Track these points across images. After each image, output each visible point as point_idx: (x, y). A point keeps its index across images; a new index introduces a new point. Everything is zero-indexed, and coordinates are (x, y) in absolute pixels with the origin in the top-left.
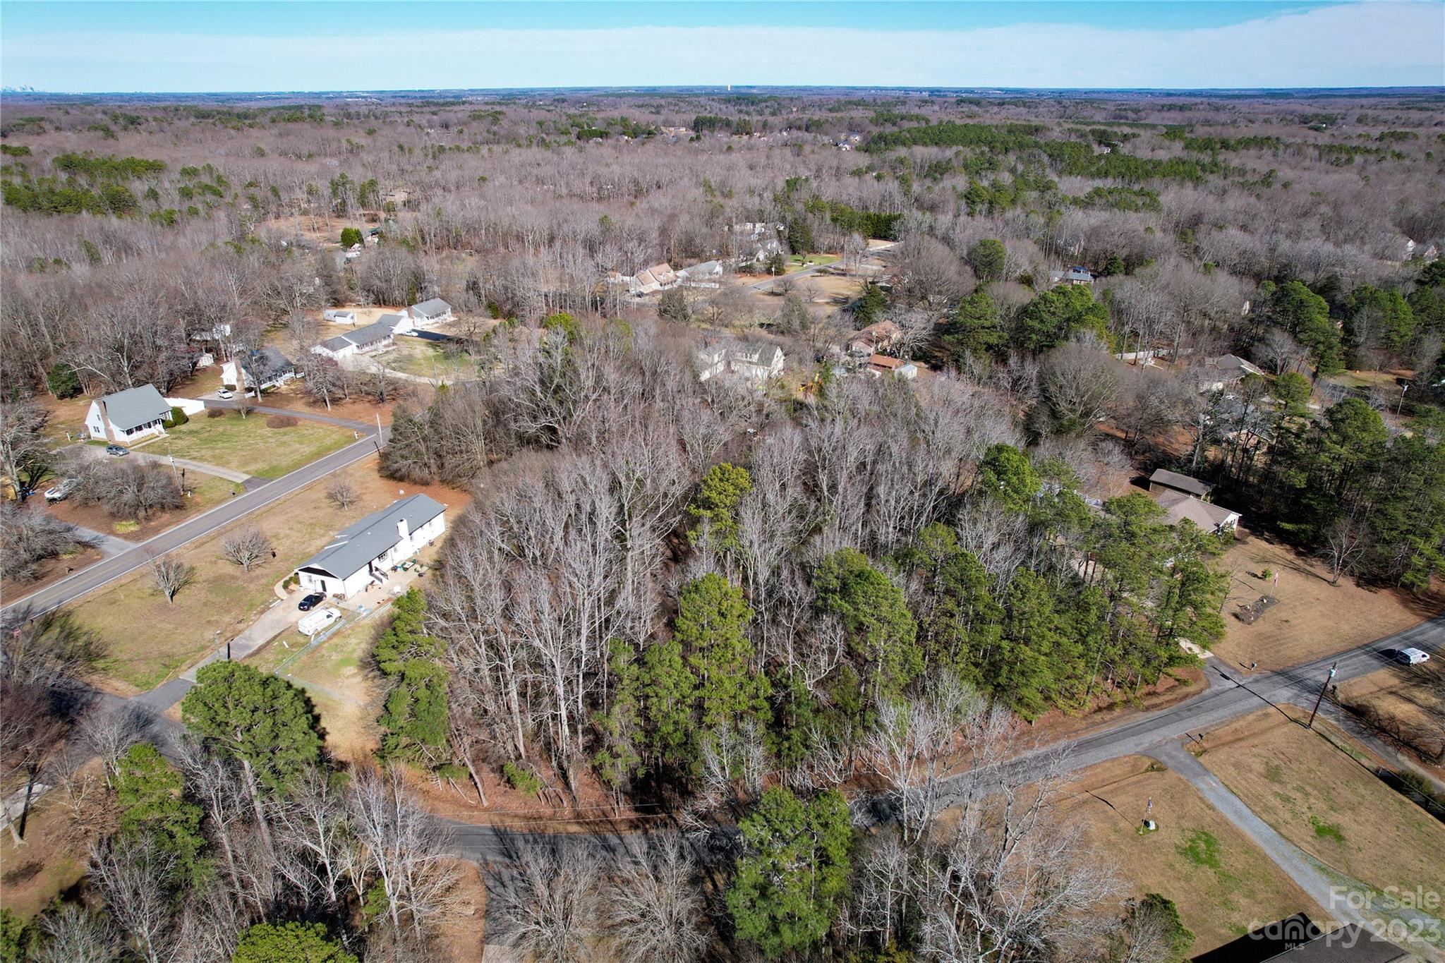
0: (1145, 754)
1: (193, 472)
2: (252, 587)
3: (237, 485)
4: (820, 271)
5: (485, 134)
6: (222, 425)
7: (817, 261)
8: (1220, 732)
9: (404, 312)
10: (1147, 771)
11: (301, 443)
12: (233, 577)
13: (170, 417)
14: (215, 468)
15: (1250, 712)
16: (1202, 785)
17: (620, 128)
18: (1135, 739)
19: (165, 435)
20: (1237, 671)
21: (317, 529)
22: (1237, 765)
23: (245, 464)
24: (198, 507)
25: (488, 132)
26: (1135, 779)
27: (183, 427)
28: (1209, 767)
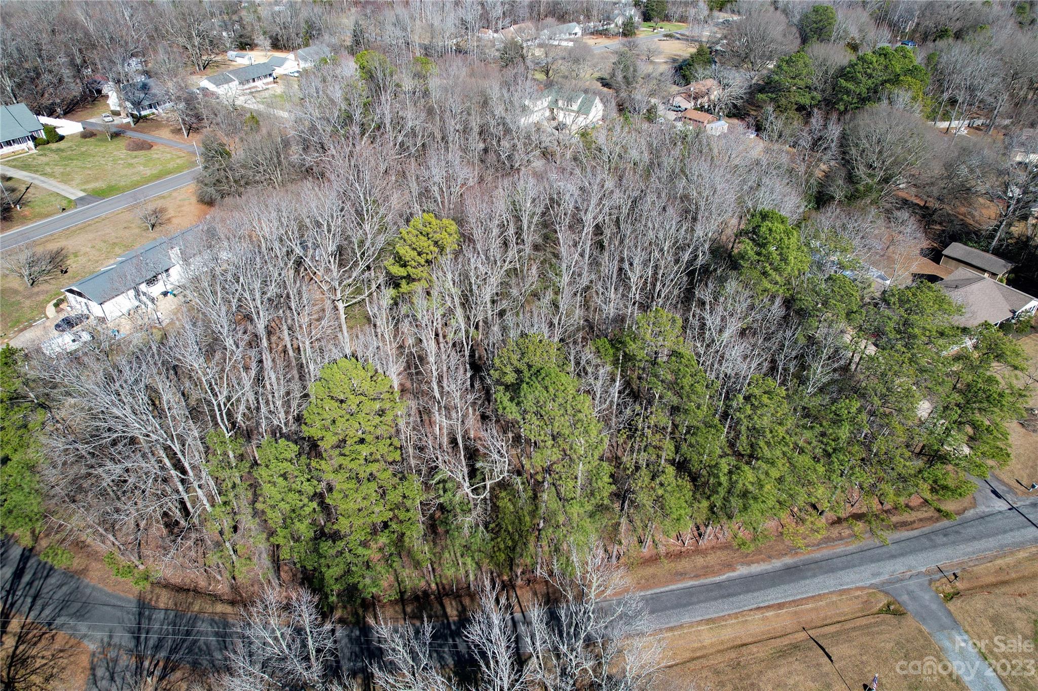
4: (666, 36)
8: (980, 569)
9: (291, 56)
12: (15, 292)
13: (43, 135)
19: (35, 151)
20: (1011, 489)
23: (87, 182)
24: (24, 219)
26: (864, 621)
27: (54, 146)
28: (959, 618)
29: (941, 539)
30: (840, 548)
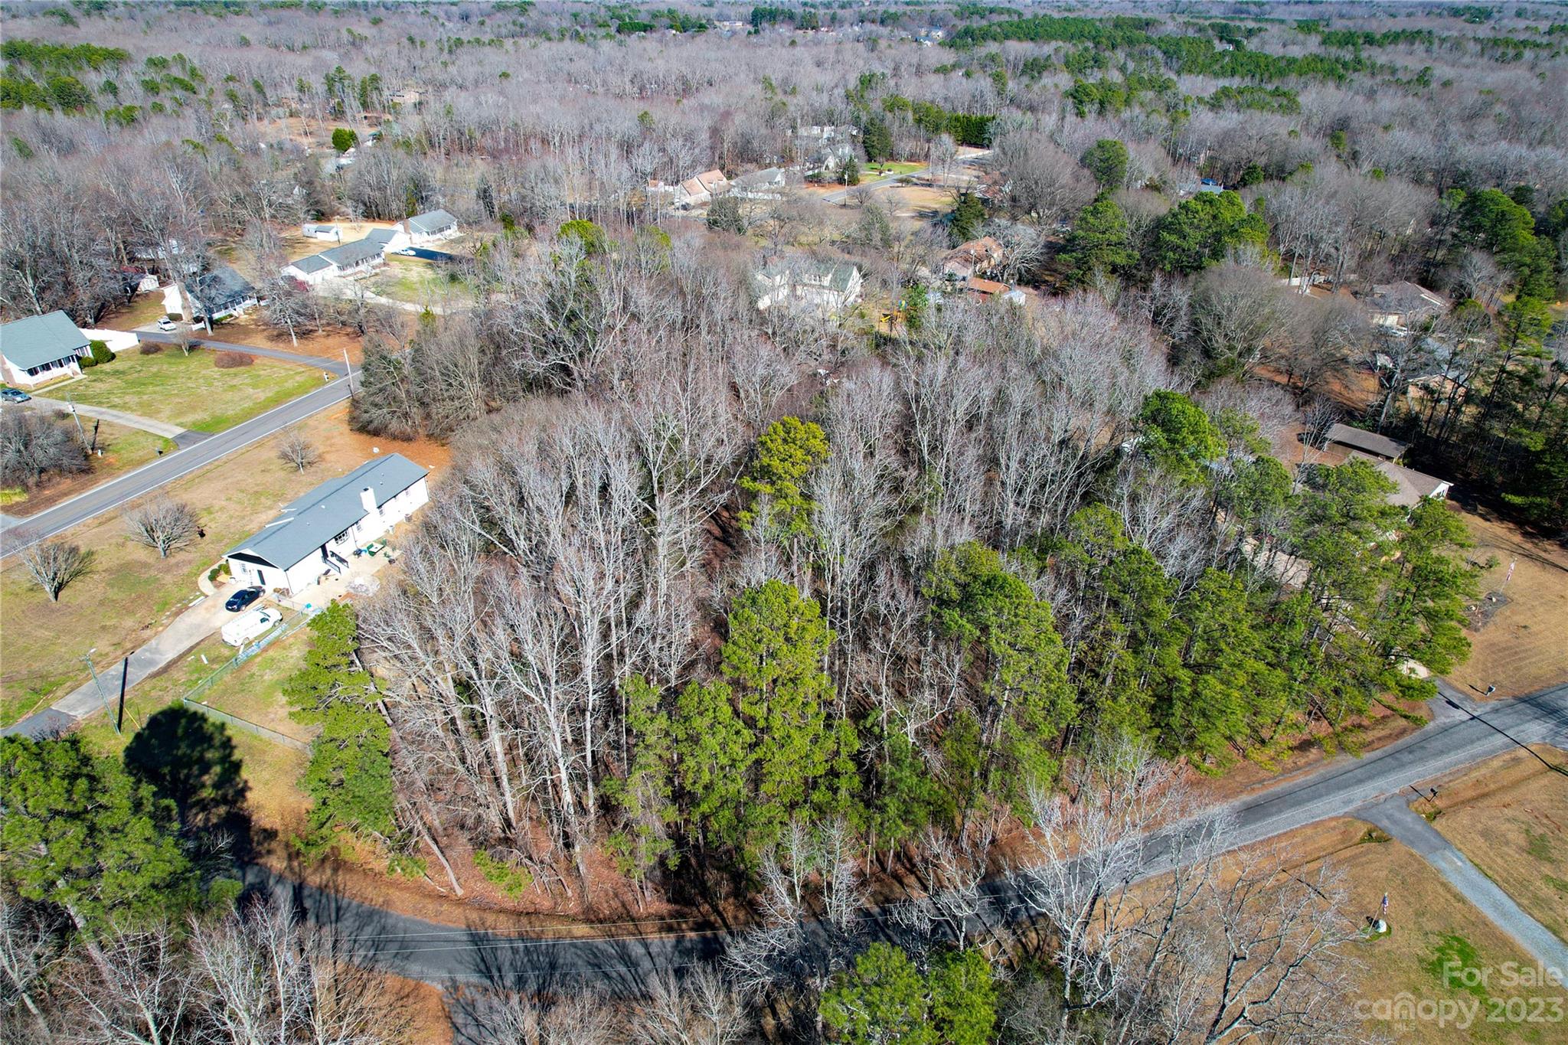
0: (1357, 816)
1: (110, 425)
2: (168, 578)
3: (166, 440)
4: (901, 181)
5: (510, 26)
6: (158, 364)
7: (899, 170)
8: (1456, 785)
9: (399, 227)
10: (1362, 841)
11: (254, 386)
12: (145, 565)
13: (89, 353)
14: (140, 419)
15: (1493, 754)
16: (1443, 865)
17: (667, 22)
18: (1343, 795)
19: (81, 376)
20: (1467, 697)
21: (263, 499)
22: (1486, 834)
23: (181, 413)
24: (111, 470)
25: (514, 23)
26: (1348, 853)
27: (107, 367)
28: (1449, 836)
29: (1406, 757)
30: (1300, 779)
